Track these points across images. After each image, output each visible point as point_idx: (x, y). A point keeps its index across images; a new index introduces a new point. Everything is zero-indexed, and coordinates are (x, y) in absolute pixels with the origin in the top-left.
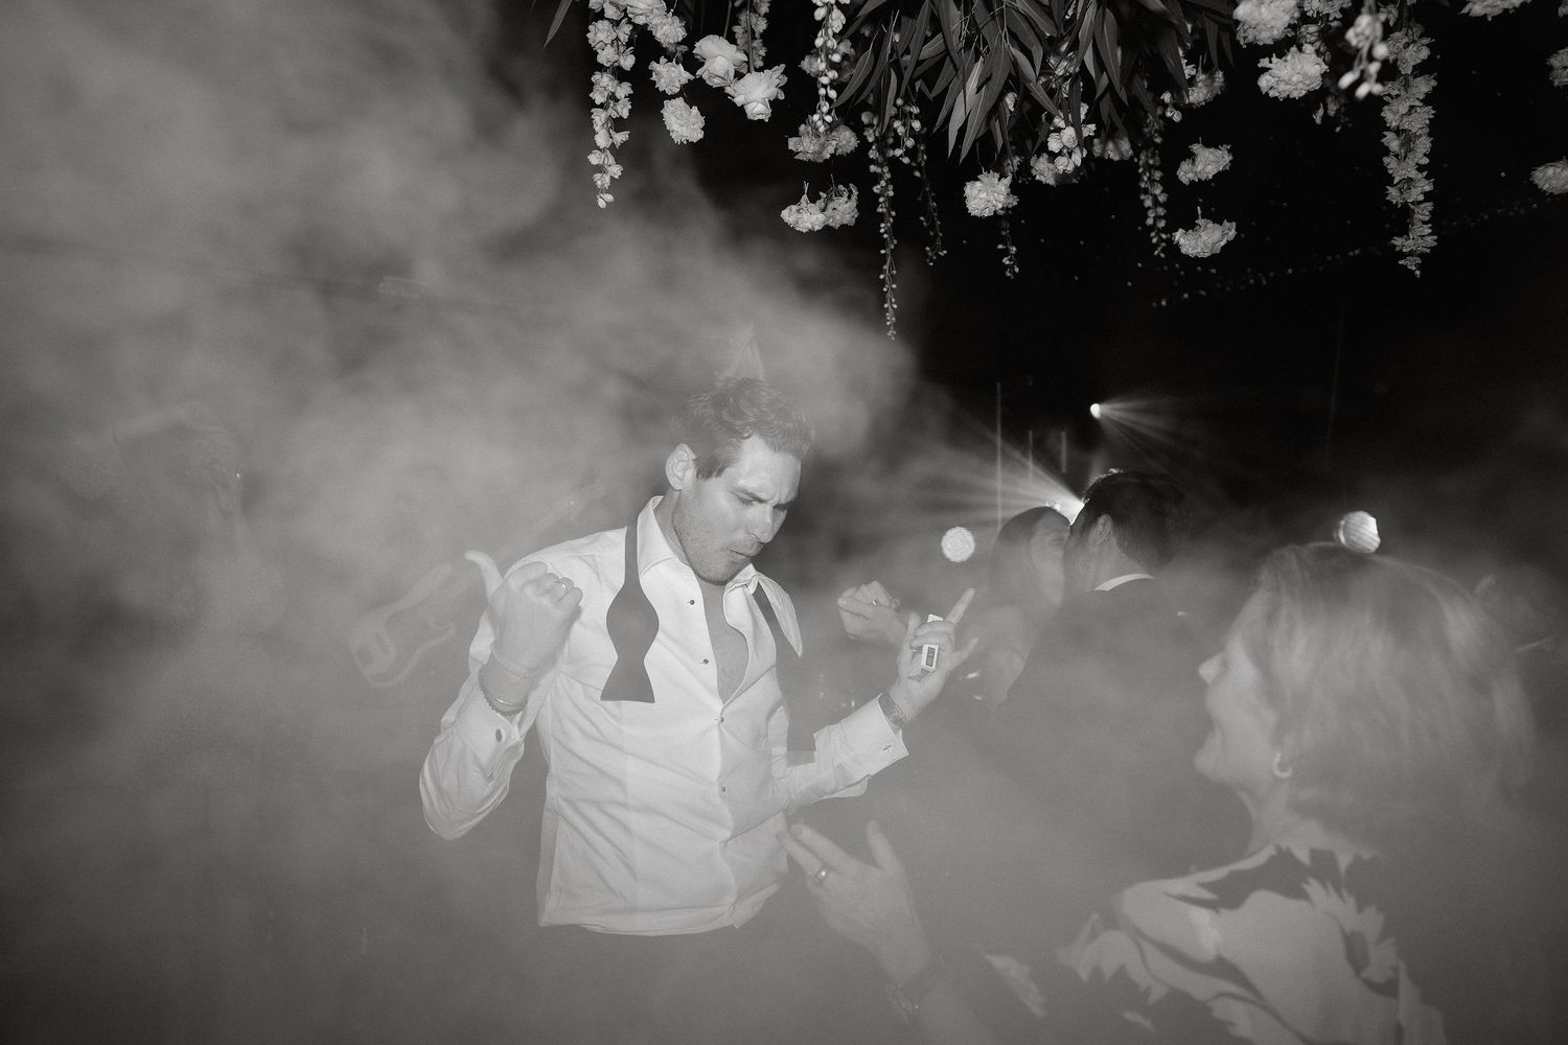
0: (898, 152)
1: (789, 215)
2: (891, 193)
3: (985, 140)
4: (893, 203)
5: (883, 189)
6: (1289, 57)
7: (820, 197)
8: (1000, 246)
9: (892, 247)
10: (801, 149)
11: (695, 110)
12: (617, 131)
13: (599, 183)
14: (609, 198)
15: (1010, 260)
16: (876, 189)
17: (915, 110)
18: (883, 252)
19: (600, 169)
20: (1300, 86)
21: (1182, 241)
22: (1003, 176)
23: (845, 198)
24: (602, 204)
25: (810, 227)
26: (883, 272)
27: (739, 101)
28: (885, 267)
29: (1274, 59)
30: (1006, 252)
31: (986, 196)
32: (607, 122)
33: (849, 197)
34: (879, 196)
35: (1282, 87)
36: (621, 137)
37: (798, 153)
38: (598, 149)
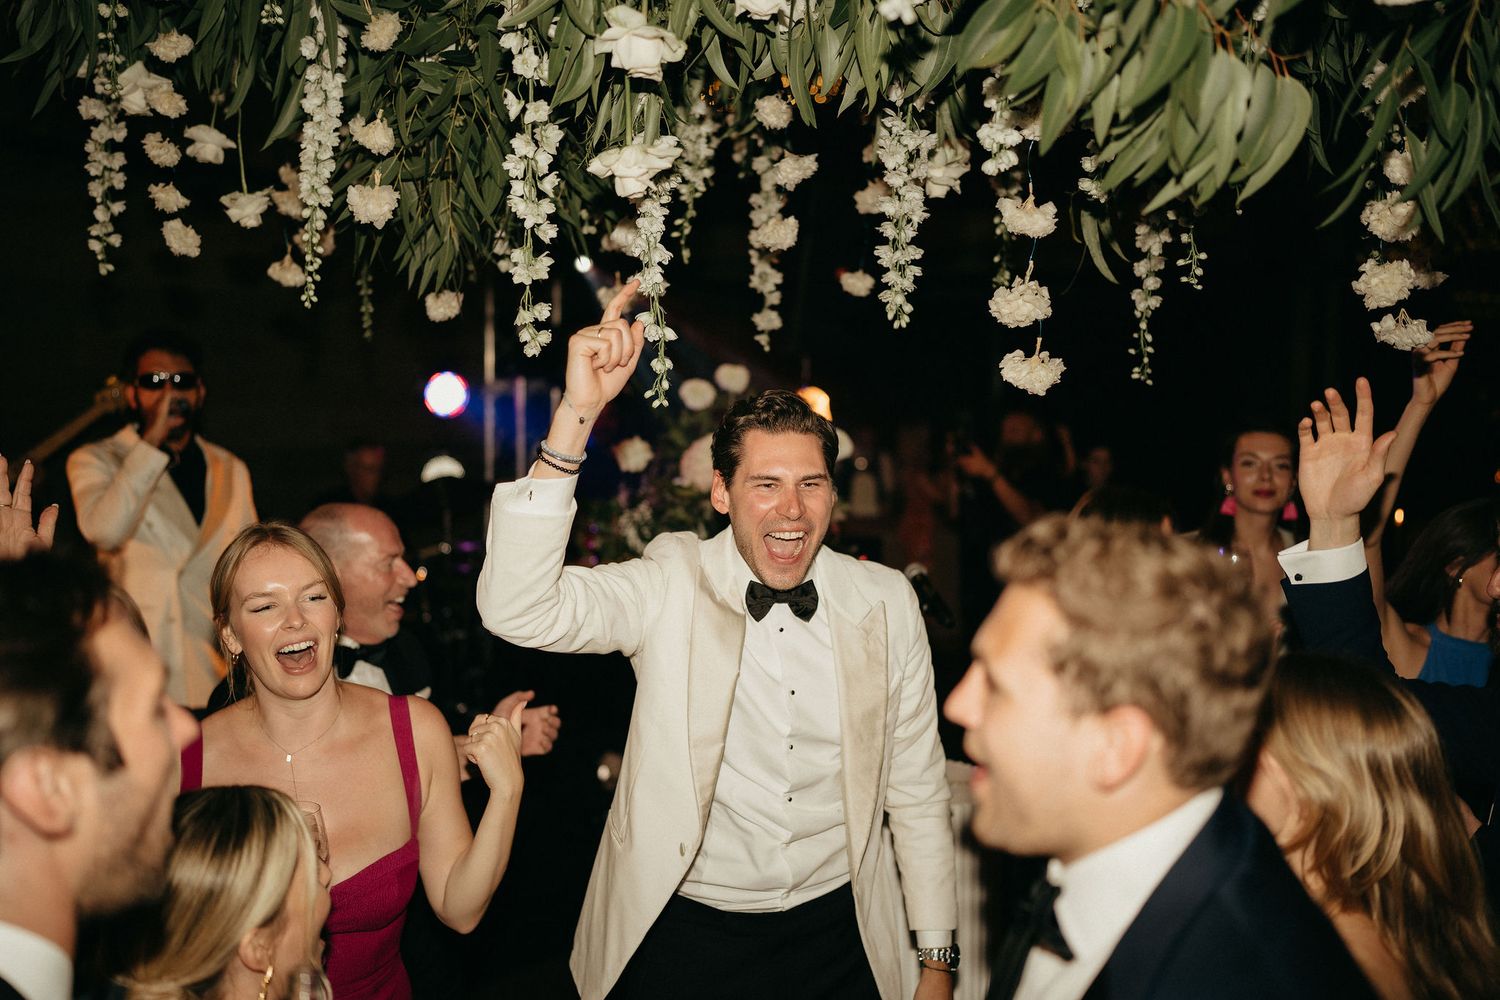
1: (274, 271)
11: (191, 230)
12: (114, 202)
14: (111, 267)
19: (98, 238)
24: (101, 272)
32: (103, 194)
36: (118, 208)
38: (97, 222)
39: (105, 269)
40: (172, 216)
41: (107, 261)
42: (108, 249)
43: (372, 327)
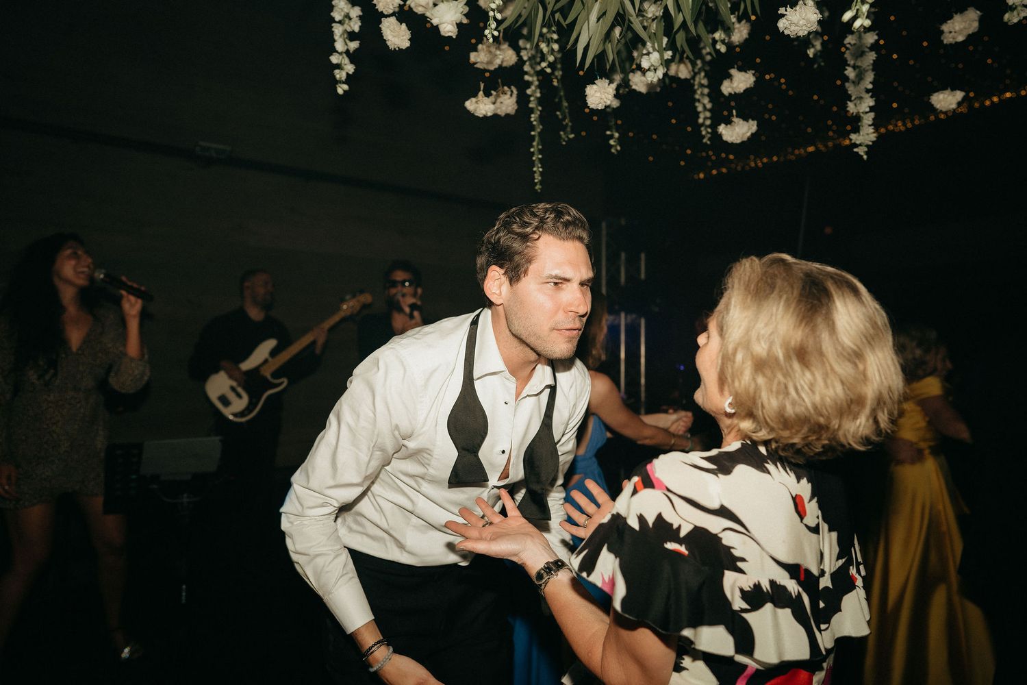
0: (544, 65)
1: (470, 105)
2: (538, 95)
3: (601, 56)
4: (540, 101)
5: (534, 92)
6: (798, 8)
7: (491, 95)
8: (608, 133)
9: (539, 130)
10: (479, 60)
11: (404, 25)
12: (351, 40)
13: (338, 76)
14: (346, 87)
15: (615, 142)
16: (529, 92)
17: (555, 36)
18: (533, 133)
19: (338, 66)
20: (804, 28)
21: (724, 132)
22: (611, 82)
23: (508, 96)
24: (340, 91)
25: (484, 113)
26: (532, 147)
27: (435, 22)
28: (535, 144)
29: (788, 9)
31: (600, 95)
32: (343, 34)
33: (511, 95)
34: (530, 96)
35: (793, 28)
36: (354, 45)
37: (476, 63)
38: (337, 52)
40: (389, 15)
43: (541, 182)
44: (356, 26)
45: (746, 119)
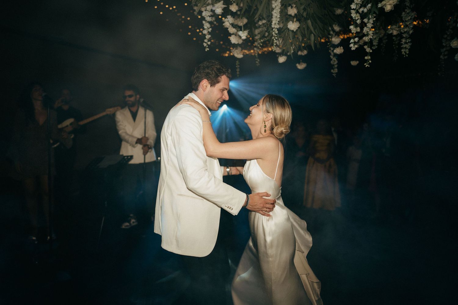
14: (208, 49)
19: (206, 43)
24: (206, 50)
30: (257, 61)
36: (210, 36)
39: (207, 49)
40: (233, 34)
41: (208, 48)
42: (208, 45)
44: (210, 30)
45: (304, 63)
